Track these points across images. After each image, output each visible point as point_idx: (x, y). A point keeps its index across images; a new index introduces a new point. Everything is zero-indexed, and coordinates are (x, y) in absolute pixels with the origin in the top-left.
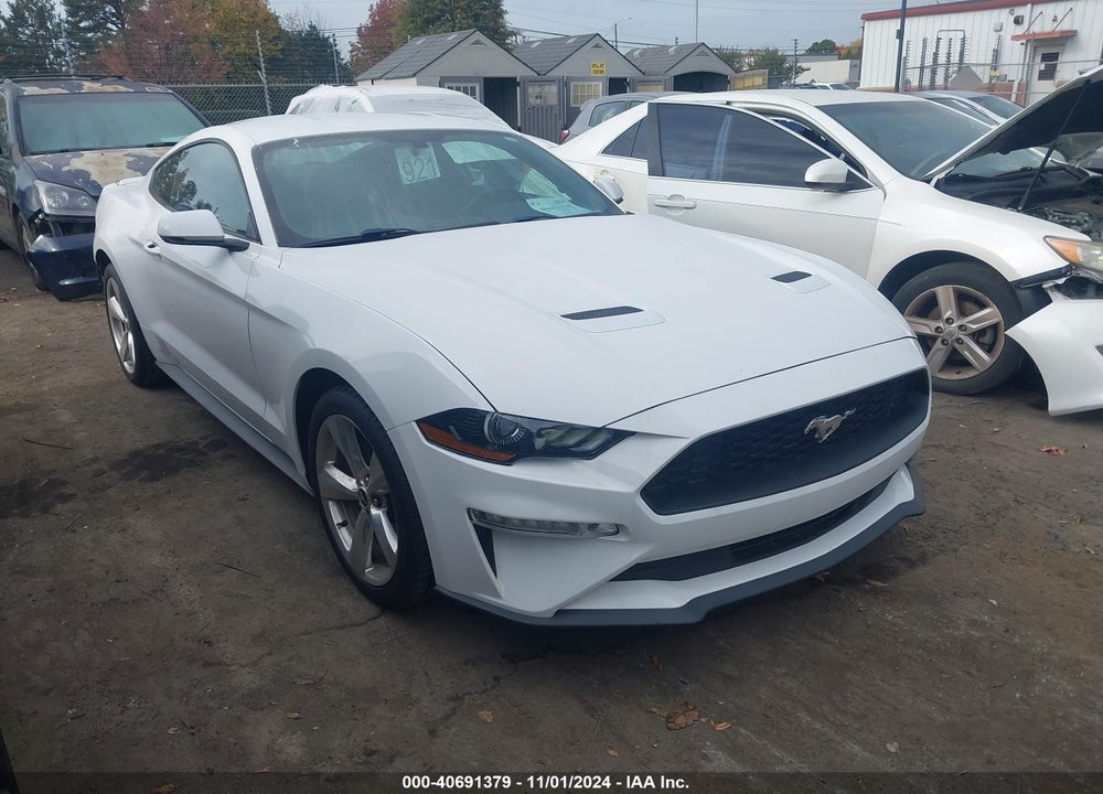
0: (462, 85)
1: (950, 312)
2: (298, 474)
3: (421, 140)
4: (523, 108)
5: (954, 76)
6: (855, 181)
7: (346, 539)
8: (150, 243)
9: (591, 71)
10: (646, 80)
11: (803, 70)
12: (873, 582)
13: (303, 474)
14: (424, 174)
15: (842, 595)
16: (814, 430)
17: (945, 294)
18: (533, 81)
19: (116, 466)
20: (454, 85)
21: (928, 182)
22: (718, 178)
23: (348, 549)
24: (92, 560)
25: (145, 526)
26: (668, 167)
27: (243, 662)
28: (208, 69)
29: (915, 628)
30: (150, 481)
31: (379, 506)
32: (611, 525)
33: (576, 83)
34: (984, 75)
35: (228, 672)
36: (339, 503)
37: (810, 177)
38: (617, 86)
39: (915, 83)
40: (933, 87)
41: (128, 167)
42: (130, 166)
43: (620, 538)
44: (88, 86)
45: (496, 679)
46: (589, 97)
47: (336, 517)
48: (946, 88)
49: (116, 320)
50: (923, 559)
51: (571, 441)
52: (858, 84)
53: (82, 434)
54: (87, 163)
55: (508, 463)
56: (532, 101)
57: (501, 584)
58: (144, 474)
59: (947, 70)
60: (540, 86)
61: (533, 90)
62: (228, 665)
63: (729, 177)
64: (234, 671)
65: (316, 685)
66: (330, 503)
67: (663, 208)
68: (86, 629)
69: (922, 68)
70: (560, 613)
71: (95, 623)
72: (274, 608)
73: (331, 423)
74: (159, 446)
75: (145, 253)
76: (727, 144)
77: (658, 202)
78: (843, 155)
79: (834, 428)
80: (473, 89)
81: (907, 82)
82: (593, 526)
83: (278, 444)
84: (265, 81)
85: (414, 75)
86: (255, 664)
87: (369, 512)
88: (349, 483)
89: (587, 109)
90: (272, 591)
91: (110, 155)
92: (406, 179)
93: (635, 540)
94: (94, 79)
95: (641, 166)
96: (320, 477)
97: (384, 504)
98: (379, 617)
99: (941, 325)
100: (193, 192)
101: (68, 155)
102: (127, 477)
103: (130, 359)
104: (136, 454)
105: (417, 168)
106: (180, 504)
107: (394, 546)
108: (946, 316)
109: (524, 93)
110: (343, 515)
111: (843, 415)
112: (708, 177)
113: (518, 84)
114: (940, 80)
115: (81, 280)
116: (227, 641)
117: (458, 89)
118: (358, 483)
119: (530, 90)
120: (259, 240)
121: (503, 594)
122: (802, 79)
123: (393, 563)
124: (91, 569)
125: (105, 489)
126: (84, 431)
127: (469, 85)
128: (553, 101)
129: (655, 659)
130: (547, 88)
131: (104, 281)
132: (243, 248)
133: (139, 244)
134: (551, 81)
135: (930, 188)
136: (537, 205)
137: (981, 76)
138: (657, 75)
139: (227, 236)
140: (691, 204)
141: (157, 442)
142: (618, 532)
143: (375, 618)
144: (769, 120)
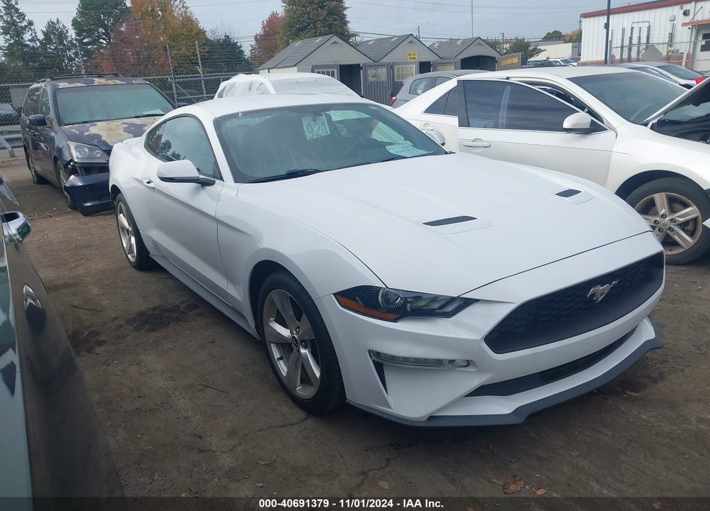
0: (326, 70)
1: (664, 210)
2: (250, 326)
3: (318, 111)
4: (364, 83)
5: (643, 51)
6: (596, 126)
7: (283, 368)
8: (148, 180)
9: (407, 58)
10: (443, 62)
11: (542, 51)
12: (630, 393)
13: (254, 327)
14: (320, 132)
15: (610, 401)
16: (593, 295)
17: (660, 199)
18: (370, 66)
19: (130, 322)
20: (321, 70)
21: (646, 125)
22: (502, 127)
23: (284, 375)
24: (122, 383)
25: (151, 360)
26: (471, 120)
27: (224, 450)
28: (163, 66)
29: (662, 424)
30: (152, 331)
31: (305, 347)
32: (464, 361)
33: (398, 66)
34: (663, 51)
35: (215, 456)
36: (277, 345)
37: (566, 124)
38: (425, 67)
39: (618, 57)
40: (630, 60)
41: (124, 131)
42: (126, 130)
43: (470, 369)
44: (97, 81)
45: (387, 460)
46: (407, 75)
47: (276, 354)
48: (638, 60)
49: (123, 228)
50: (661, 377)
51: (436, 306)
52: (580, 59)
53: (106, 302)
54: (99, 129)
55: (395, 320)
56: (370, 79)
57: (391, 399)
58: (147, 326)
59: (639, 48)
60: (375, 69)
61: (371, 72)
62: (215, 452)
63: (510, 126)
64: (218, 455)
65: (271, 465)
66: (272, 345)
67: (469, 147)
68: (123, 428)
69: (622, 47)
70: (431, 418)
71: (128, 424)
72: (239, 414)
73: (274, 294)
74: (155, 309)
75: (144, 187)
76: (508, 105)
77: (466, 143)
78: (586, 110)
79: (606, 292)
80: (333, 73)
81: (613, 56)
82: (452, 362)
83: (236, 307)
84: (201, 72)
85: (295, 65)
86: (231, 451)
87: (299, 351)
88: (285, 332)
89: (407, 83)
90: (237, 402)
91: (113, 124)
92: (309, 136)
93: (480, 370)
94: (100, 76)
95: (453, 120)
96: (266, 328)
97: (309, 346)
98: (307, 419)
99: (658, 219)
100: (169, 147)
101: (88, 125)
102: (137, 329)
103: (133, 252)
104: (141, 314)
105: (316, 129)
106: (172, 346)
107: (318, 374)
108: (662, 213)
109: (365, 74)
110: (280, 353)
111: (610, 284)
112: (496, 126)
113: (361, 68)
114: (634, 55)
115: (97, 202)
116: (211, 436)
117: (323, 73)
118: (291, 332)
119: (369, 72)
120: (221, 179)
121: (392, 405)
122: (541, 57)
123: (317, 385)
124: (121, 389)
125: (124, 338)
126: (107, 300)
127: (330, 70)
128: (384, 78)
129: (490, 446)
130: (380, 70)
131: (115, 203)
132: (211, 183)
133: (141, 182)
134: (383, 65)
135: (647, 130)
136: (393, 150)
137: (661, 51)
138: (450, 59)
139: (201, 176)
140: (487, 144)
141: (153, 306)
142: (468, 365)
143: (305, 420)
144: (535, 88)
